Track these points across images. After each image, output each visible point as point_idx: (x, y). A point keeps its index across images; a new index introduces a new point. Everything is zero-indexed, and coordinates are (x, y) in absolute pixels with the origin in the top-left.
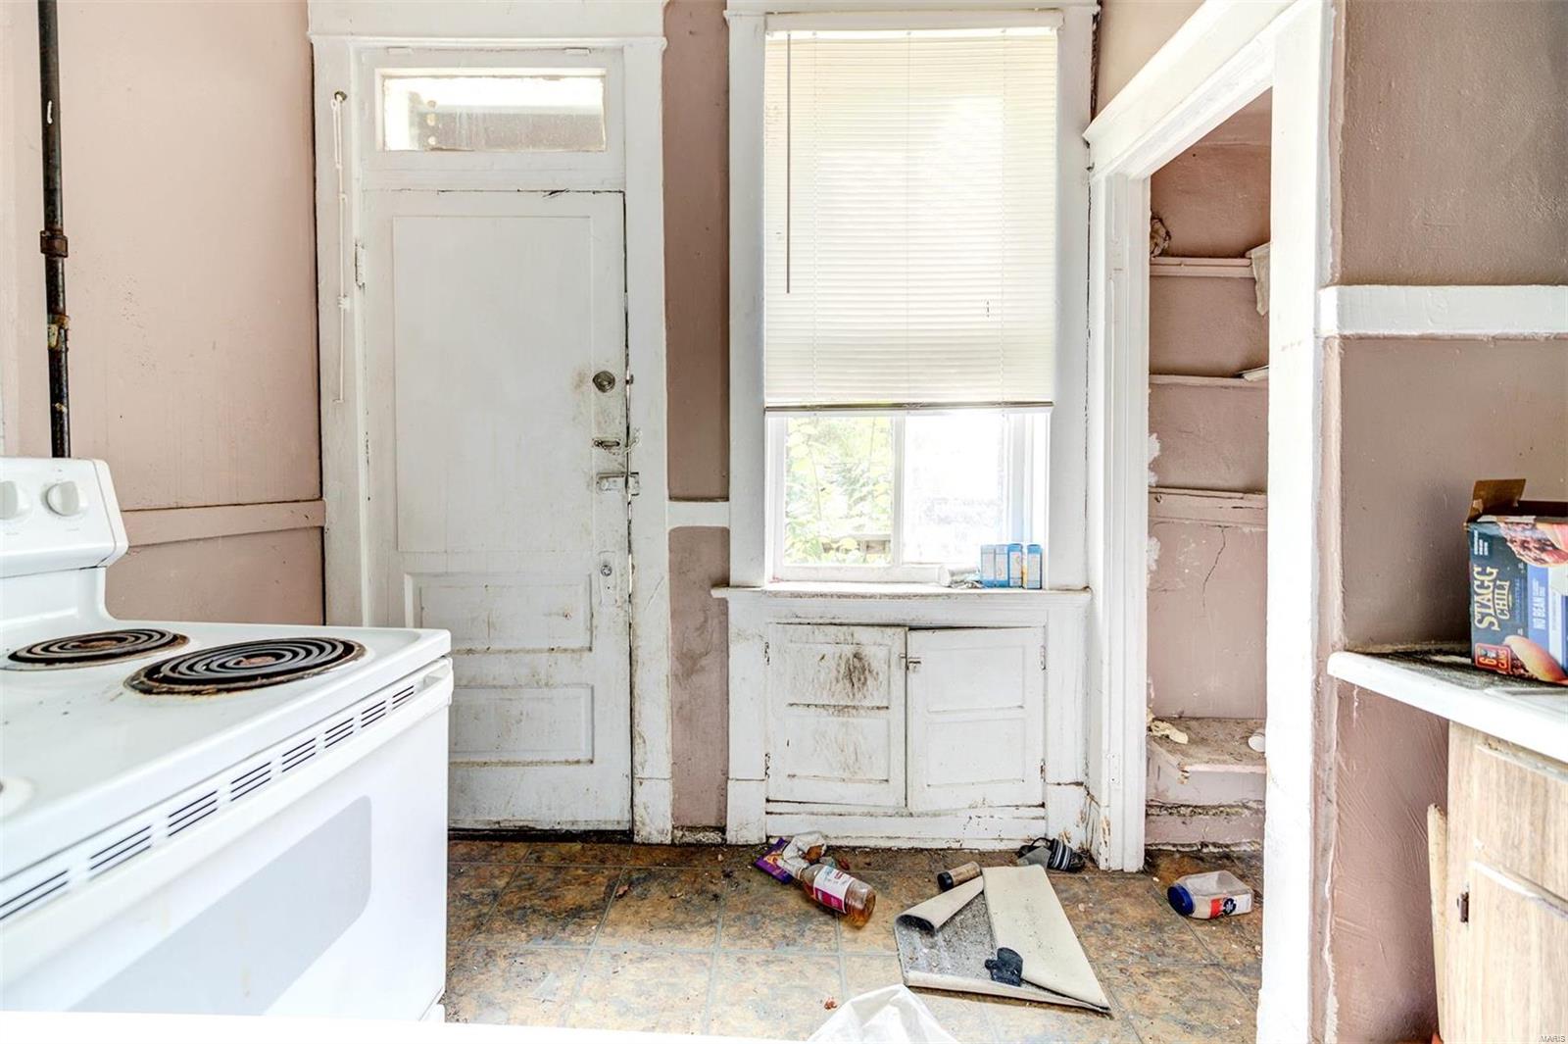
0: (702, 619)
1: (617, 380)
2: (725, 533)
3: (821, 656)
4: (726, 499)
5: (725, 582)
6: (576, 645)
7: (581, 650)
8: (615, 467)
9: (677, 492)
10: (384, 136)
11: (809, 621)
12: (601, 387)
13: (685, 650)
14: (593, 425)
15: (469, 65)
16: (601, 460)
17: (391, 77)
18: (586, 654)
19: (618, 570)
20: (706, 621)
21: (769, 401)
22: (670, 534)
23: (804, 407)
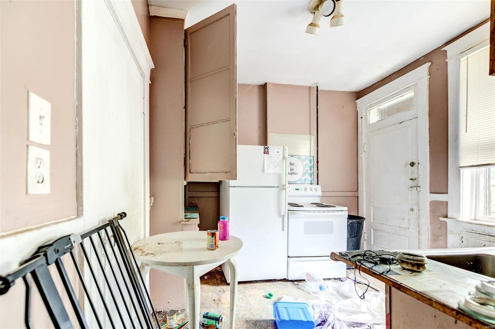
0: (440, 226)
1: (416, 163)
2: (447, 202)
3: (484, 245)
4: (447, 193)
5: (446, 217)
6: (406, 227)
7: (407, 228)
8: (415, 185)
9: (432, 191)
10: (369, 121)
11: (479, 233)
12: (412, 166)
13: (434, 234)
14: (410, 175)
15: (384, 102)
16: (411, 183)
17: (370, 110)
18: (407, 229)
19: (415, 210)
20: (441, 227)
21: (462, 165)
22: (430, 202)
23: (473, 166)
